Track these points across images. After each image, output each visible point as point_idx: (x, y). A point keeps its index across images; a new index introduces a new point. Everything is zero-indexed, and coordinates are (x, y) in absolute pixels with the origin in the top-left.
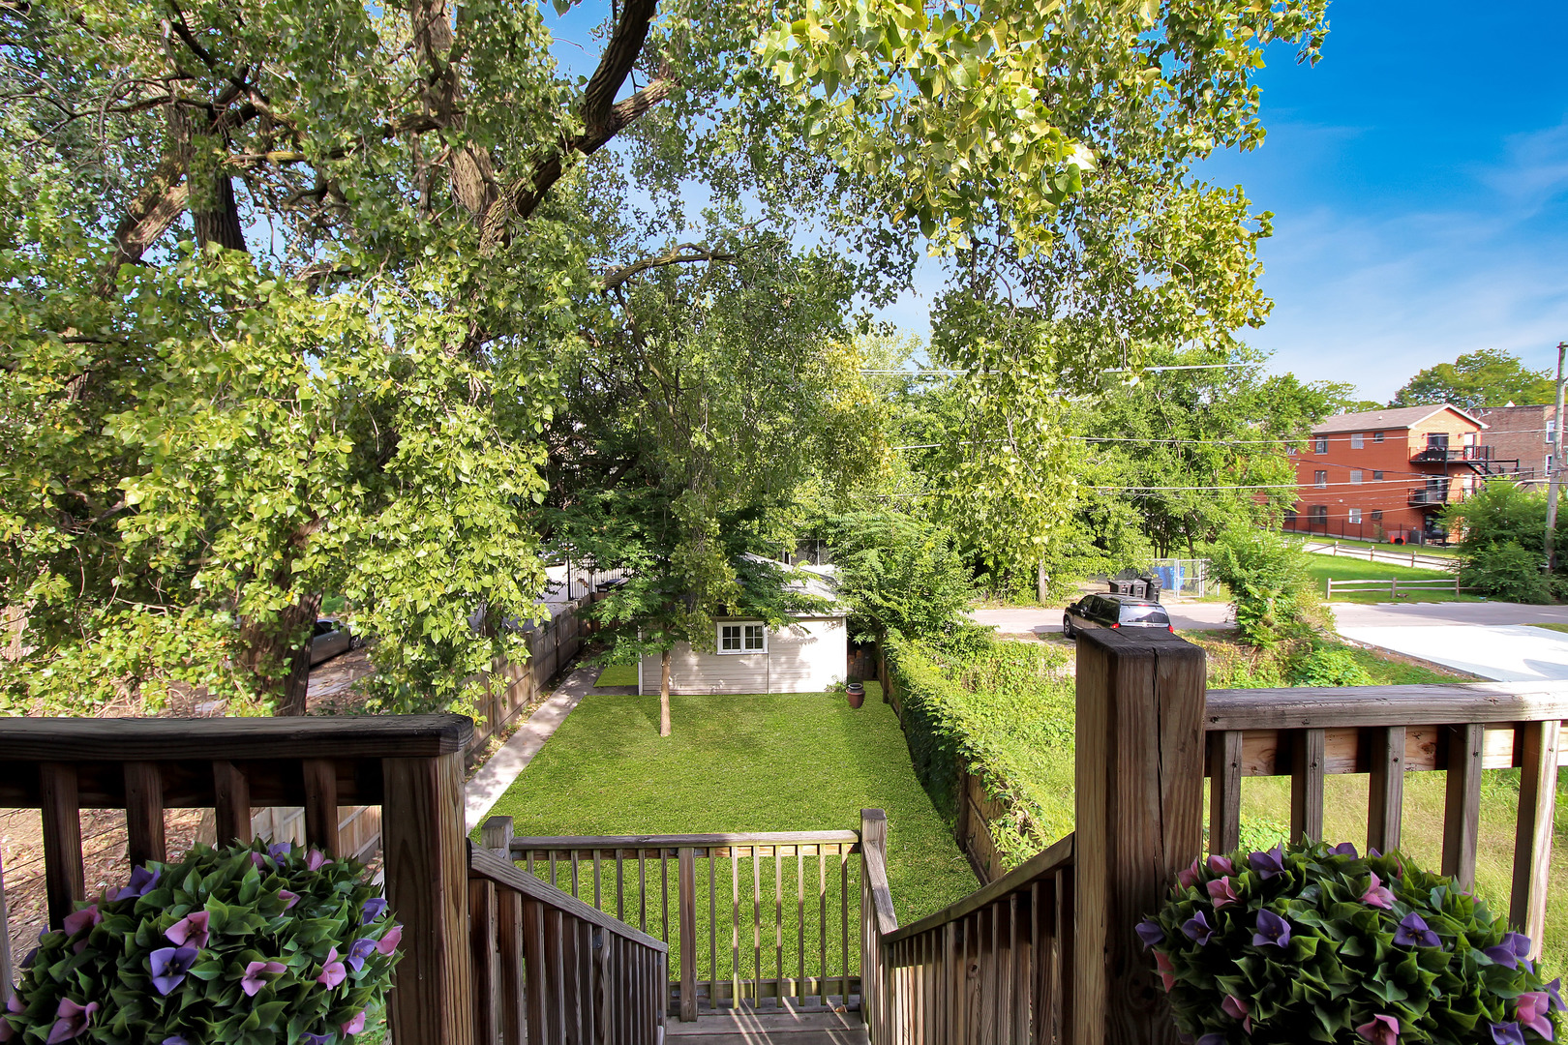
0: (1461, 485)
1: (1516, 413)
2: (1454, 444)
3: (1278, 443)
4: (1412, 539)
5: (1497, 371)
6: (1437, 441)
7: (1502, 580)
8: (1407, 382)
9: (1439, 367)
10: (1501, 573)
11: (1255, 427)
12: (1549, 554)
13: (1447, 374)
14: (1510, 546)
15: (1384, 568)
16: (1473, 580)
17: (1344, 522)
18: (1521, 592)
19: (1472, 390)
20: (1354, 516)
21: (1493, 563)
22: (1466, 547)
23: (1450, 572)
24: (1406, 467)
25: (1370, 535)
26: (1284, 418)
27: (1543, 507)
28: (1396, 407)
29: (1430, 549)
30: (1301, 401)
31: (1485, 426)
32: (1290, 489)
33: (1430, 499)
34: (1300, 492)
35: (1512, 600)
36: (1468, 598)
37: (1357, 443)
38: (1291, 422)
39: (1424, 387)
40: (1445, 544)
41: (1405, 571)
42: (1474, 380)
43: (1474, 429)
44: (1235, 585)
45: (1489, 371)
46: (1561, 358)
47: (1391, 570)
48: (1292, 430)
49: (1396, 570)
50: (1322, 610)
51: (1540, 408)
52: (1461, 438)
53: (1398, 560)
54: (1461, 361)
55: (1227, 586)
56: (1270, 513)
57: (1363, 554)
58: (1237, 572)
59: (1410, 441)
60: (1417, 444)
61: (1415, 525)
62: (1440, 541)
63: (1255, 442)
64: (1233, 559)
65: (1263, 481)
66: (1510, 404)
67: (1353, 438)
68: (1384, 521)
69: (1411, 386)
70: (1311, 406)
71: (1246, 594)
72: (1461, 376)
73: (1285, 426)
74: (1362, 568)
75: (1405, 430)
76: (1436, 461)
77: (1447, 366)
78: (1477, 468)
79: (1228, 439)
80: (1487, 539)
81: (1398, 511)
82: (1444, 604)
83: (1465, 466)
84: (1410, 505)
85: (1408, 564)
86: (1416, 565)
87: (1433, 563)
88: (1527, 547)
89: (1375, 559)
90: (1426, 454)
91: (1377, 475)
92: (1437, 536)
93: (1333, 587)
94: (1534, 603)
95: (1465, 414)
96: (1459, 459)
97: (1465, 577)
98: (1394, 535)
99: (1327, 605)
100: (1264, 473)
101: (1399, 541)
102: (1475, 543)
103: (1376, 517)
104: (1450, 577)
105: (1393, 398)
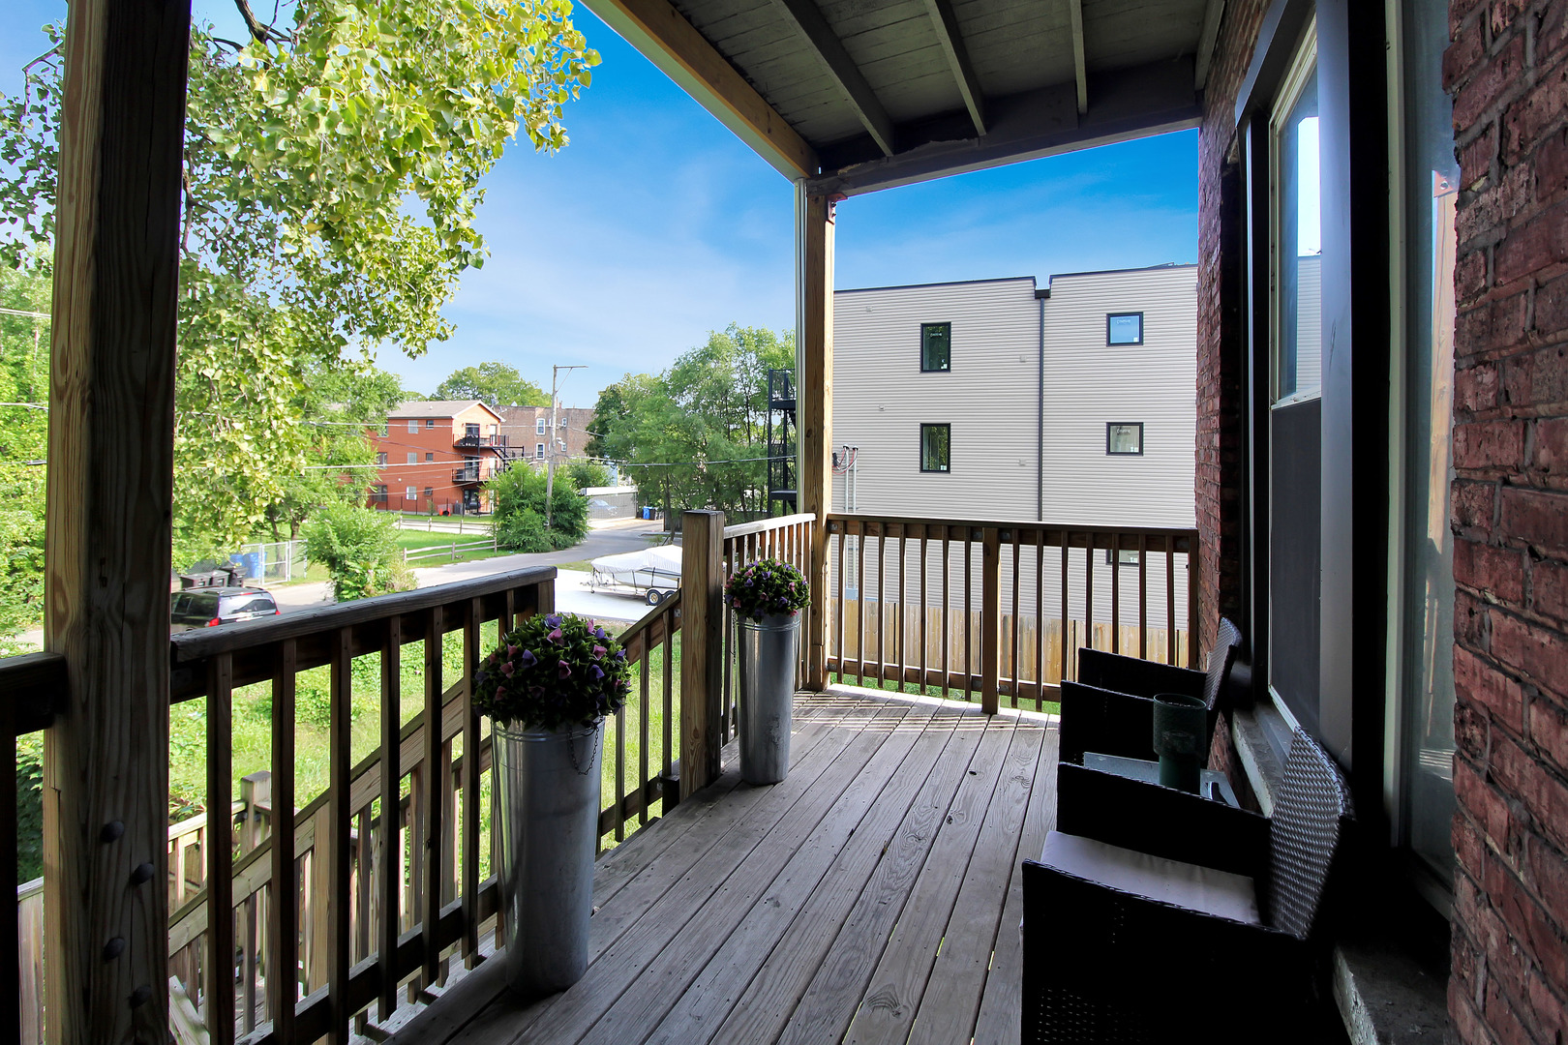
0: (488, 463)
1: (519, 411)
2: (484, 433)
3: (361, 426)
4: (456, 511)
5: (506, 377)
6: (472, 429)
7: (525, 537)
8: (445, 379)
9: (468, 370)
10: (523, 532)
11: (338, 408)
12: (549, 514)
13: (474, 375)
14: (528, 512)
15: (441, 537)
16: (504, 539)
17: (402, 498)
18: (534, 545)
19: (490, 390)
20: (411, 493)
21: (518, 526)
22: (497, 515)
23: (489, 535)
24: (451, 451)
25: (424, 509)
26: (366, 404)
27: (544, 482)
28: (437, 399)
29: (469, 518)
30: (382, 387)
31: (503, 420)
32: (371, 469)
33: (469, 477)
34: (379, 472)
35: (529, 551)
36: (503, 553)
37: (413, 428)
38: (371, 407)
39: (458, 384)
40: (478, 513)
41: (456, 537)
42: (492, 382)
43: (496, 422)
44: (334, 562)
45: (501, 376)
46: (555, 376)
47: (445, 537)
48: (372, 413)
49: (449, 537)
50: (408, 575)
51: (533, 408)
52: (488, 430)
53: (449, 529)
54: (483, 367)
55: (326, 564)
56: (356, 492)
57: (423, 527)
58: (338, 549)
59: (453, 429)
60: (459, 433)
61: (458, 500)
62: (475, 511)
63: (340, 423)
64: (333, 537)
65: (348, 461)
66: (515, 404)
67: (410, 425)
68: (434, 496)
69: (449, 382)
70: (389, 395)
71: (345, 570)
72: (483, 378)
73: (366, 410)
74: (424, 538)
75: (450, 419)
76: (471, 447)
77: (474, 369)
78: (498, 452)
79: (314, 420)
80: (513, 507)
81: (446, 488)
82: (488, 560)
83: (490, 451)
84: (455, 483)
85: (457, 531)
86: (464, 532)
87: (478, 529)
88: (537, 511)
89: (432, 529)
90: (465, 440)
91: (429, 456)
92: (472, 507)
93: (409, 555)
94: (542, 552)
95: (490, 409)
96: (487, 445)
97: (500, 537)
98: (442, 508)
99: (411, 571)
100: (350, 454)
101: (446, 513)
102: (504, 510)
103: (428, 493)
104: (489, 538)
105: (435, 391)
